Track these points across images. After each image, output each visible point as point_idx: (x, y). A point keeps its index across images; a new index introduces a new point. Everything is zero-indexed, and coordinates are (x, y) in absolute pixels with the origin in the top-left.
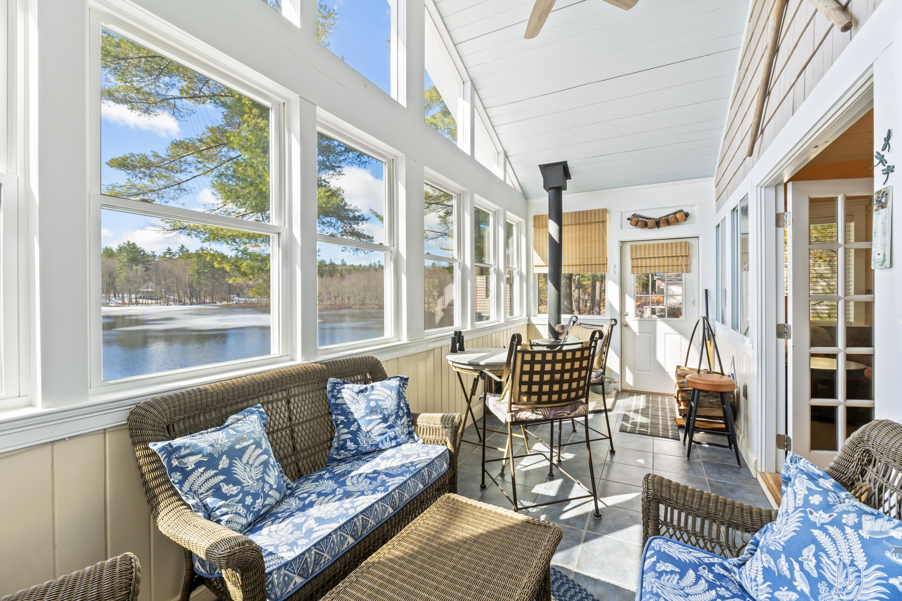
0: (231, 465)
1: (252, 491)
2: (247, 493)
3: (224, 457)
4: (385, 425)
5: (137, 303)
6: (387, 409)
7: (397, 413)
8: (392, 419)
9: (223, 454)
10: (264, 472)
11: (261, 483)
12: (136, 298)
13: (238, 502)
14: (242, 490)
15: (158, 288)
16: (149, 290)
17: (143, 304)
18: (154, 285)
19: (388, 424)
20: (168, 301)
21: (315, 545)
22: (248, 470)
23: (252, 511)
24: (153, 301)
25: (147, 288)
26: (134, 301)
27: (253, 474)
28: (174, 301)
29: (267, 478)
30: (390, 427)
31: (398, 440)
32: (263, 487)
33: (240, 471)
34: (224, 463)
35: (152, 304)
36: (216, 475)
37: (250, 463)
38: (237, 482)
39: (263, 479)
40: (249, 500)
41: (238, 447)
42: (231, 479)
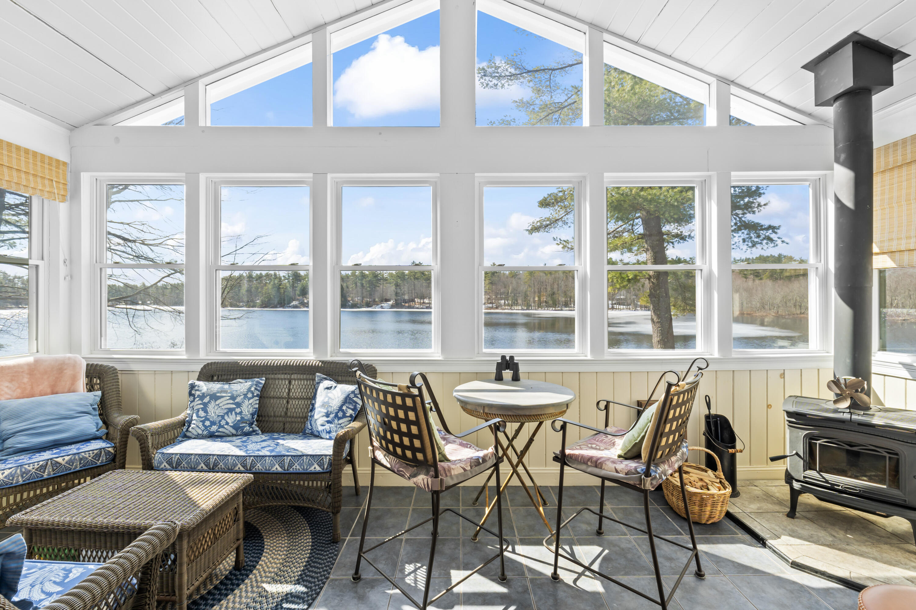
0: (209, 402)
1: (211, 420)
2: (208, 420)
3: (208, 397)
4: (326, 419)
5: (613, 308)
6: (331, 407)
7: (337, 413)
8: (332, 416)
9: (209, 395)
10: (227, 413)
11: (220, 418)
12: (612, 304)
13: (201, 421)
14: (205, 417)
15: (629, 295)
16: (622, 297)
17: (616, 309)
18: (625, 292)
19: (329, 419)
20: (636, 307)
21: (181, 454)
22: (216, 408)
23: (208, 430)
24: (624, 307)
25: (621, 295)
26: (610, 306)
27: (217, 412)
28: (641, 307)
29: (226, 417)
30: (328, 422)
31: (331, 435)
32: (220, 421)
33: (211, 408)
34: (206, 400)
35: (623, 309)
36: (200, 404)
37: (220, 405)
38: (206, 412)
39: (223, 417)
40: (207, 423)
41: (218, 395)
42: (205, 410)
